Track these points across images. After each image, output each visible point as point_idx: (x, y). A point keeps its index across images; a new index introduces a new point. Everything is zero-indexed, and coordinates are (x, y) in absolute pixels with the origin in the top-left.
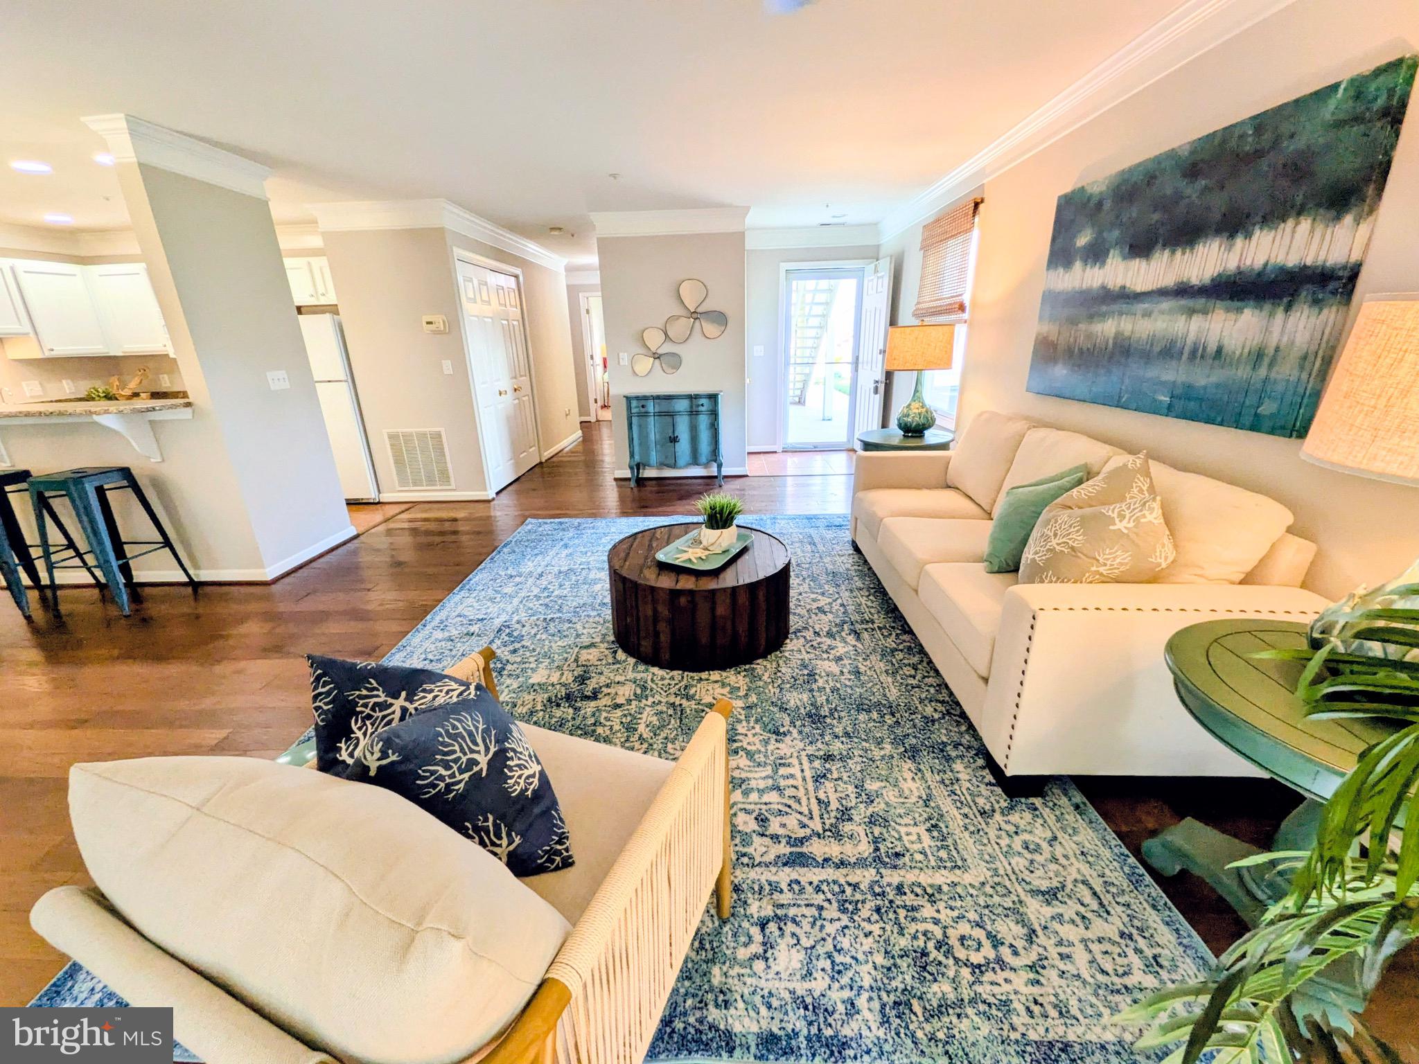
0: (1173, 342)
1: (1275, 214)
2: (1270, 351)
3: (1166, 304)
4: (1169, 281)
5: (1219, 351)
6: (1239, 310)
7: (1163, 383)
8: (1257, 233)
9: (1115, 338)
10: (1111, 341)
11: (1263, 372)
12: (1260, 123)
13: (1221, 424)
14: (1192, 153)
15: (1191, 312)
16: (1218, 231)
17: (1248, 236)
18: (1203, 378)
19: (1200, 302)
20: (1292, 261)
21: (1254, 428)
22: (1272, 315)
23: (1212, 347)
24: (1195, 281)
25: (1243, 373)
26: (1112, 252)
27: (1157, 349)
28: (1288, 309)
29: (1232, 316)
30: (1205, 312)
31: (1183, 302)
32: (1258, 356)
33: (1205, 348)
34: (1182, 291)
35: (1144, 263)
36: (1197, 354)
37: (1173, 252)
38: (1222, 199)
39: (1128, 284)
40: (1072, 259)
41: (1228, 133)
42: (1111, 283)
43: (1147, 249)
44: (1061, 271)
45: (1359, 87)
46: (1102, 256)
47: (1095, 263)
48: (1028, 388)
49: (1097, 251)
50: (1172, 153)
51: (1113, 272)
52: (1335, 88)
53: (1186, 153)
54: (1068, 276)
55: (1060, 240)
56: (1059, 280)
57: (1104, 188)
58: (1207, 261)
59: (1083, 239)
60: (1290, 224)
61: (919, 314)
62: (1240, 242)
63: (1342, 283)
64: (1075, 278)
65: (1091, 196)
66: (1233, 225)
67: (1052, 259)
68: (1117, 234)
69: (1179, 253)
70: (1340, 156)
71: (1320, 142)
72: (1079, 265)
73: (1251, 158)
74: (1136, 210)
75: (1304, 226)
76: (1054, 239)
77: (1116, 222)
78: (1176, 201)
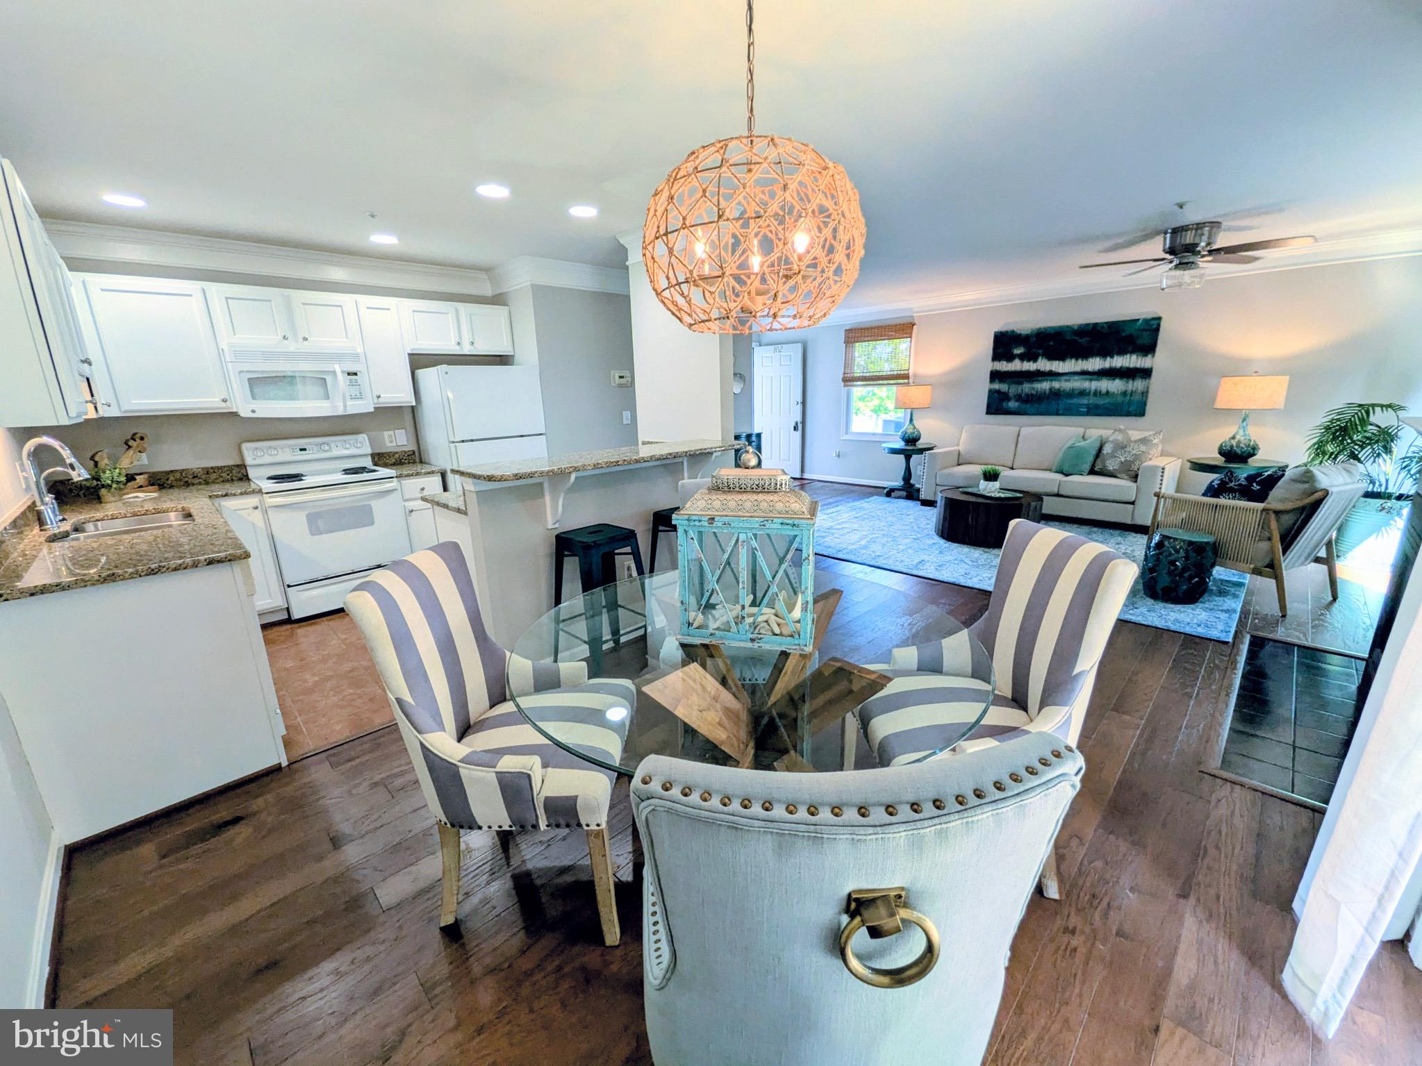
0: (1084, 390)
1: (1122, 352)
3: (1076, 378)
4: (1078, 369)
5: (1108, 392)
6: (1114, 380)
8: (1116, 357)
9: (1051, 389)
11: (1128, 398)
12: (1112, 324)
14: (1080, 328)
15: (1091, 380)
16: (1098, 355)
17: (1112, 357)
18: (1101, 401)
19: (1095, 377)
20: (1132, 366)
23: (1104, 391)
24: (1090, 370)
25: (1120, 399)
26: (1040, 358)
29: (1111, 382)
33: (1100, 392)
34: (1084, 373)
35: (1061, 363)
36: (1097, 393)
37: (1077, 360)
38: (1097, 345)
39: (1053, 370)
40: (1010, 358)
41: (1096, 325)
42: (1042, 369)
43: (1062, 358)
44: (1005, 363)
45: (1147, 321)
46: (1034, 358)
47: (1029, 361)
48: (988, 413)
49: (1030, 356)
50: (1067, 326)
51: (1043, 364)
52: (1138, 320)
53: (1076, 328)
54: (1010, 365)
55: (1000, 350)
56: (1004, 366)
57: (1029, 332)
58: (1095, 364)
59: (1018, 351)
60: (1128, 356)
61: (848, 380)
62: (1108, 359)
63: (1146, 373)
64: (1016, 365)
65: (1020, 335)
66: (1105, 353)
67: (996, 357)
68: (1041, 351)
69: (1080, 360)
70: (1143, 341)
71: (1136, 334)
72: (1017, 361)
73: (1107, 335)
74: (1052, 343)
75: (1135, 356)
76: (995, 349)
77: (1040, 347)
78: (1073, 343)
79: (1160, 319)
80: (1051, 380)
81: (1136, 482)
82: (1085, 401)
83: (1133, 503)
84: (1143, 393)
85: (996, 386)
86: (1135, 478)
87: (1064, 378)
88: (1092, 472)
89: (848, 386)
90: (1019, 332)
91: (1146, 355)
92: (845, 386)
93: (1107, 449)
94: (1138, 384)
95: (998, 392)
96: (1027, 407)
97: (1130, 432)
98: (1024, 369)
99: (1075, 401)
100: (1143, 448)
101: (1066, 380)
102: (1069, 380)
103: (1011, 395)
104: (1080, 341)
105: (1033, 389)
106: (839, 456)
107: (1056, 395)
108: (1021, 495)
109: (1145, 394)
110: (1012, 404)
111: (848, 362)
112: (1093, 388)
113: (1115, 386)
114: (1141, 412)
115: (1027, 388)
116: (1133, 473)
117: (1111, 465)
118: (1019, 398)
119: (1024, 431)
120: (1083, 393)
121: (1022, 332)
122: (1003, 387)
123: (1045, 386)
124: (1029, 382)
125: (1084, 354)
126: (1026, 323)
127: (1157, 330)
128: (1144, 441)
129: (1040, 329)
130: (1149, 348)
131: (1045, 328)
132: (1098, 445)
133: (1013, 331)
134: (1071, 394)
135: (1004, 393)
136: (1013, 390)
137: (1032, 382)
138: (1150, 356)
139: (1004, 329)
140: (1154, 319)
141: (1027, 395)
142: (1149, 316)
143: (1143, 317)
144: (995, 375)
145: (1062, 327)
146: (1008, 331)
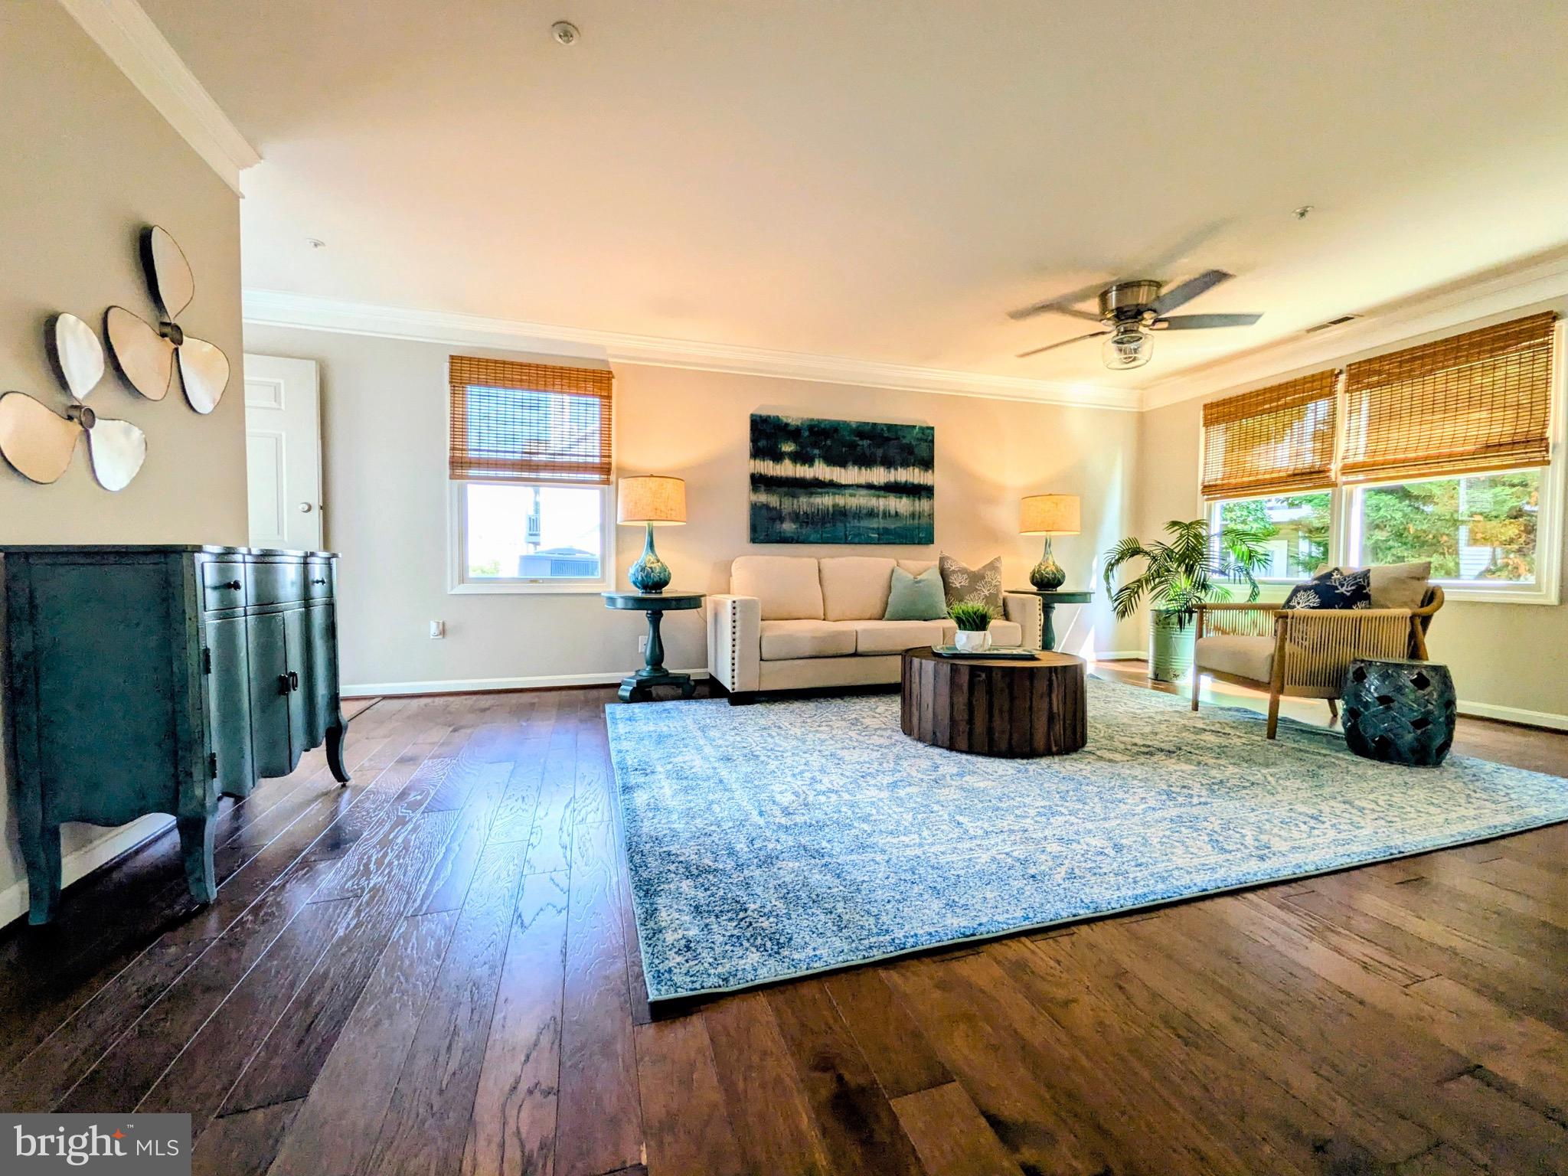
0: (872, 510)
1: (905, 464)
2: (917, 513)
3: (864, 492)
4: (862, 481)
5: (896, 512)
6: (901, 498)
7: (873, 529)
8: (899, 469)
9: (834, 506)
10: (831, 509)
12: (890, 427)
13: (906, 544)
14: (858, 427)
15: (878, 497)
16: (882, 464)
17: (896, 468)
19: (882, 493)
20: (916, 482)
21: (919, 543)
22: (914, 500)
23: (893, 512)
24: (876, 483)
25: (909, 522)
26: (817, 460)
27: (864, 512)
28: (919, 499)
29: (898, 500)
30: (885, 497)
31: (873, 491)
32: (913, 515)
34: (870, 487)
35: (843, 470)
36: (886, 515)
37: (860, 468)
38: (880, 452)
39: (835, 480)
40: (778, 457)
41: (875, 424)
42: (821, 477)
43: (843, 464)
44: (770, 463)
45: (922, 429)
46: (806, 459)
47: (804, 463)
49: (802, 457)
50: (845, 422)
51: (820, 471)
52: (914, 427)
54: (778, 467)
55: (762, 443)
56: (768, 468)
57: (799, 424)
58: (879, 475)
59: (788, 447)
60: (911, 468)
61: (459, 464)
62: (892, 471)
64: (787, 469)
65: (787, 425)
66: (888, 463)
67: (757, 453)
68: (816, 452)
69: (863, 469)
70: (921, 450)
71: (914, 443)
72: (787, 462)
73: (888, 439)
74: (829, 442)
75: (917, 470)
76: (754, 440)
77: (815, 445)
78: (853, 446)
79: (932, 429)
80: (834, 494)
82: (874, 524)
84: (929, 515)
85: (763, 498)
87: (847, 492)
89: (461, 477)
90: (785, 420)
91: (926, 470)
92: (453, 477)
93: (956, 581)
94: (923, 505)
95: (766, 507)
97: (959, 562)
98: (798, 476)
99: (865, 523)
101: (851, 495)
102: (854, 496)
104: (860, 443)
105: (811, 505)
106: (443, 632)
107: (841, 514)
110: (788, 527)
111: (458, 427)
112: (881, 508)
113: (901, 505)
115: (805, 503)
116: (1002, 610)
118: (796, 517)
119: (827, 563)
120: (872, 514)
121: (789, 421)
122: (772, 500)
124: (806, 494)
125: (865, 461)
126: (794, 410)
127: (932, 441)
129: (813, 420)
130: (927, 464)
131: (818, 420)
132: (937, 577)
133: (777, 418)
134: (859, 514)
135: (775, 509)
136: (788, 505)
137: (811, 494)
138: (930, 471)
139: (764, 413)
140: (928, 428)
141: (805, 513)
142: (924, 425)
143: (918, 424)
144: (758, 481)
145: (838, 422)
146: (769, 417)
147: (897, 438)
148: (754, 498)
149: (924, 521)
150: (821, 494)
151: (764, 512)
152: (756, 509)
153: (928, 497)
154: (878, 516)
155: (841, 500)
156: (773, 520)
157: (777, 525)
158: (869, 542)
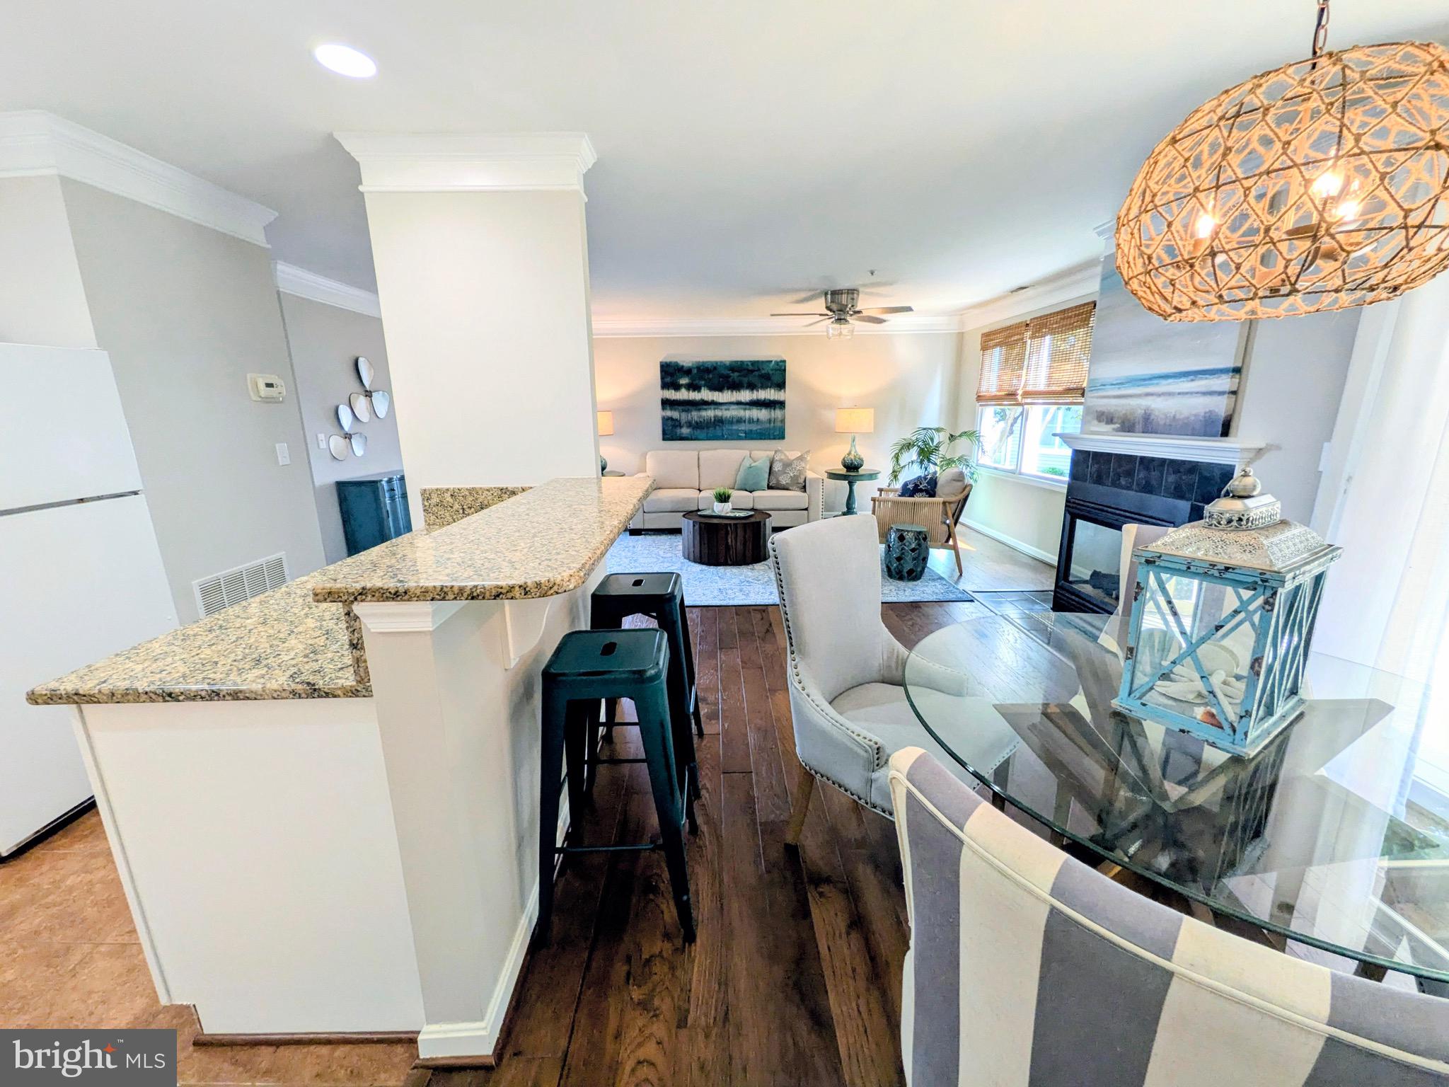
1: (764, 387)
4: (734, 399)
5: (758, 419)
8: (760, 390)
9: (715, 417)
10: (713, 419)
11: (772, 424)
12: (753, 363)
14: (730, 365)
15: (745, 409)
16: (747, 388)
17: (757, 390)
18: (754, 427)
19: (748, 407)
20: (772, 398)
21: (774, 439)
23: (755, 419)
24: (743, 401)
26: (703, 388)
27: (735, 420)
30: (749, 409)
32: (770, 421)
34: (739, 403)
35: (720, 394)
36: (751, 421)
37: (732, 391)
38: (745, 380)
39: (715, 399)
40: (677, 387)
41: (742, 362)
42: (706, 399)
43: (720, 389)
44: (673, 391)
45: (777, 363)
46: (696, 388)
47: (694, 390)
48: (664, 439)
49: (693, 387)
50: (721, 362)
51: (706, 395)
52: (771, 361)
53: (728, 364)
54: (678, 393)
55: (668, 380)
56: (672, 395)
57: (690, 365)
58: (745, 395)
59: (684, 381)
60: (769, 389)
62: (755, 392)
63: (781, 404)
64: (683, 395)
65: (683, 367)
66: (752, 387)
67: (665, 386)
68: (703, 382)
69: (734, 392)
70: (776, 379)
71: (771, 372)
72: (683, 390)
73: (752, 371)
74: (711, 376)
75: (773, 391)
76: (662, 378)
77: (701, 378)
78: (728, 377)
79: (784, 361)
80: (715, 409)
81: (805, 491)
82: (742, 427)
83: (806, 509)
85: (669, 413)
86: (804, 488)
87: (724, 407)
88: (770, 487)
90: (681, 364)
91: (780, 390)
93: (777, 467)
94: (777, 413)
95: (671, 419)
96: (698, 433)
97: (787, 453)
98: (690, 399)
99: (735, 427)
100: (803, 465)
101: (726, 410)
102: (728, 409)
103: (683, 422)
104: (732, 374)
105: (700, 417)
107: (719, 422)
108: (753, 513)
109: (783, 421)
110: (685, 431)
112: (747, 416)
113: (762, 414)
114: (781, 436)
115: (695, 415)
116: (801, 486)
117: (784, 480)
118: (689, 424)
119: (703, 454)
120: (740, 421)
121: (684, 364)
123: (709, 414)
124: (696, 410)
125: (736, 387)
126: (688, 356)
127: (785, 370)
128: (801, 458)
129: (699, 362)
130: (781, 385)
131: (703, 362)
132: (768, 465)
133: (677, 362)
137: (699, 410)
138: (783, 391)
139: (668, 360)
140: (781, 361)
141: (697, 423)
142: (779, 360)
143: (774, 359)
144: (666, 403)
145: (717, 363)
146: (670, 362)
147: (759, 370)
148: (664, 414)
149: (779, 424)
150: (706, 409)
151: (670, 423)
152: (666, 420)
153: (780, 408)
154: (745, 421)
155: (719, 413)
156: (675, 426)
157: (678, 431)
158: (740, 438)
